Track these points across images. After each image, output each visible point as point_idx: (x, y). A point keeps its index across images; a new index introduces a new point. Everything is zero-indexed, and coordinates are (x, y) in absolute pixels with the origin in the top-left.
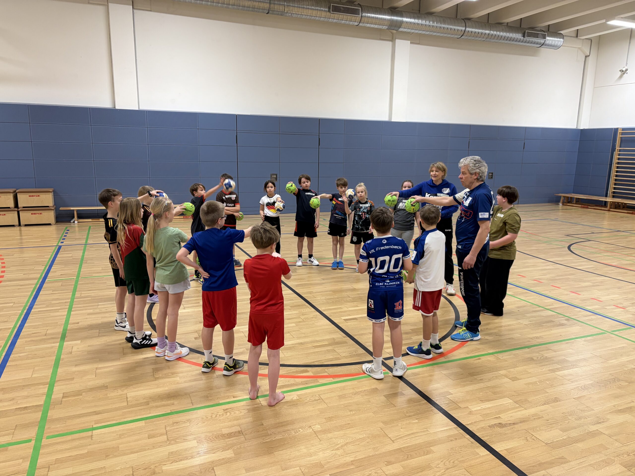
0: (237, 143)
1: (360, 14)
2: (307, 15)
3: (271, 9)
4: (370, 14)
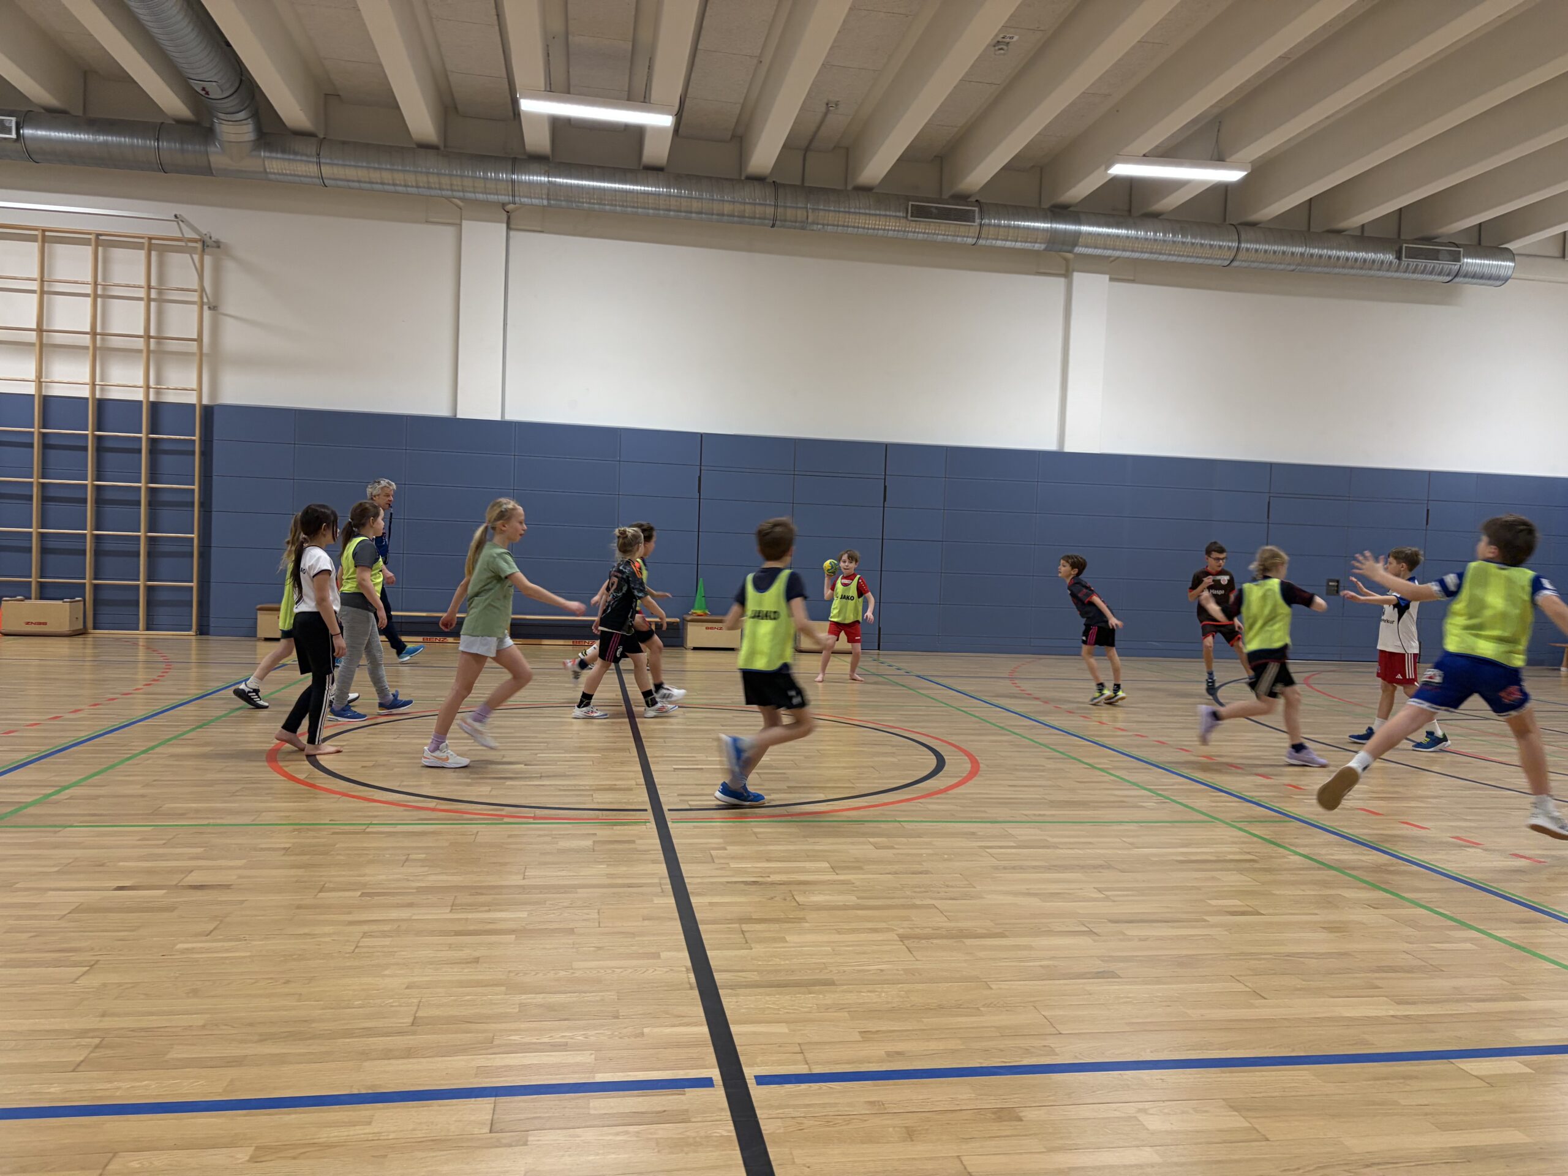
0: (699, 492)
1: (978, 221)
2: (858, 227)
3: (778, 218)
4: (999, 219)
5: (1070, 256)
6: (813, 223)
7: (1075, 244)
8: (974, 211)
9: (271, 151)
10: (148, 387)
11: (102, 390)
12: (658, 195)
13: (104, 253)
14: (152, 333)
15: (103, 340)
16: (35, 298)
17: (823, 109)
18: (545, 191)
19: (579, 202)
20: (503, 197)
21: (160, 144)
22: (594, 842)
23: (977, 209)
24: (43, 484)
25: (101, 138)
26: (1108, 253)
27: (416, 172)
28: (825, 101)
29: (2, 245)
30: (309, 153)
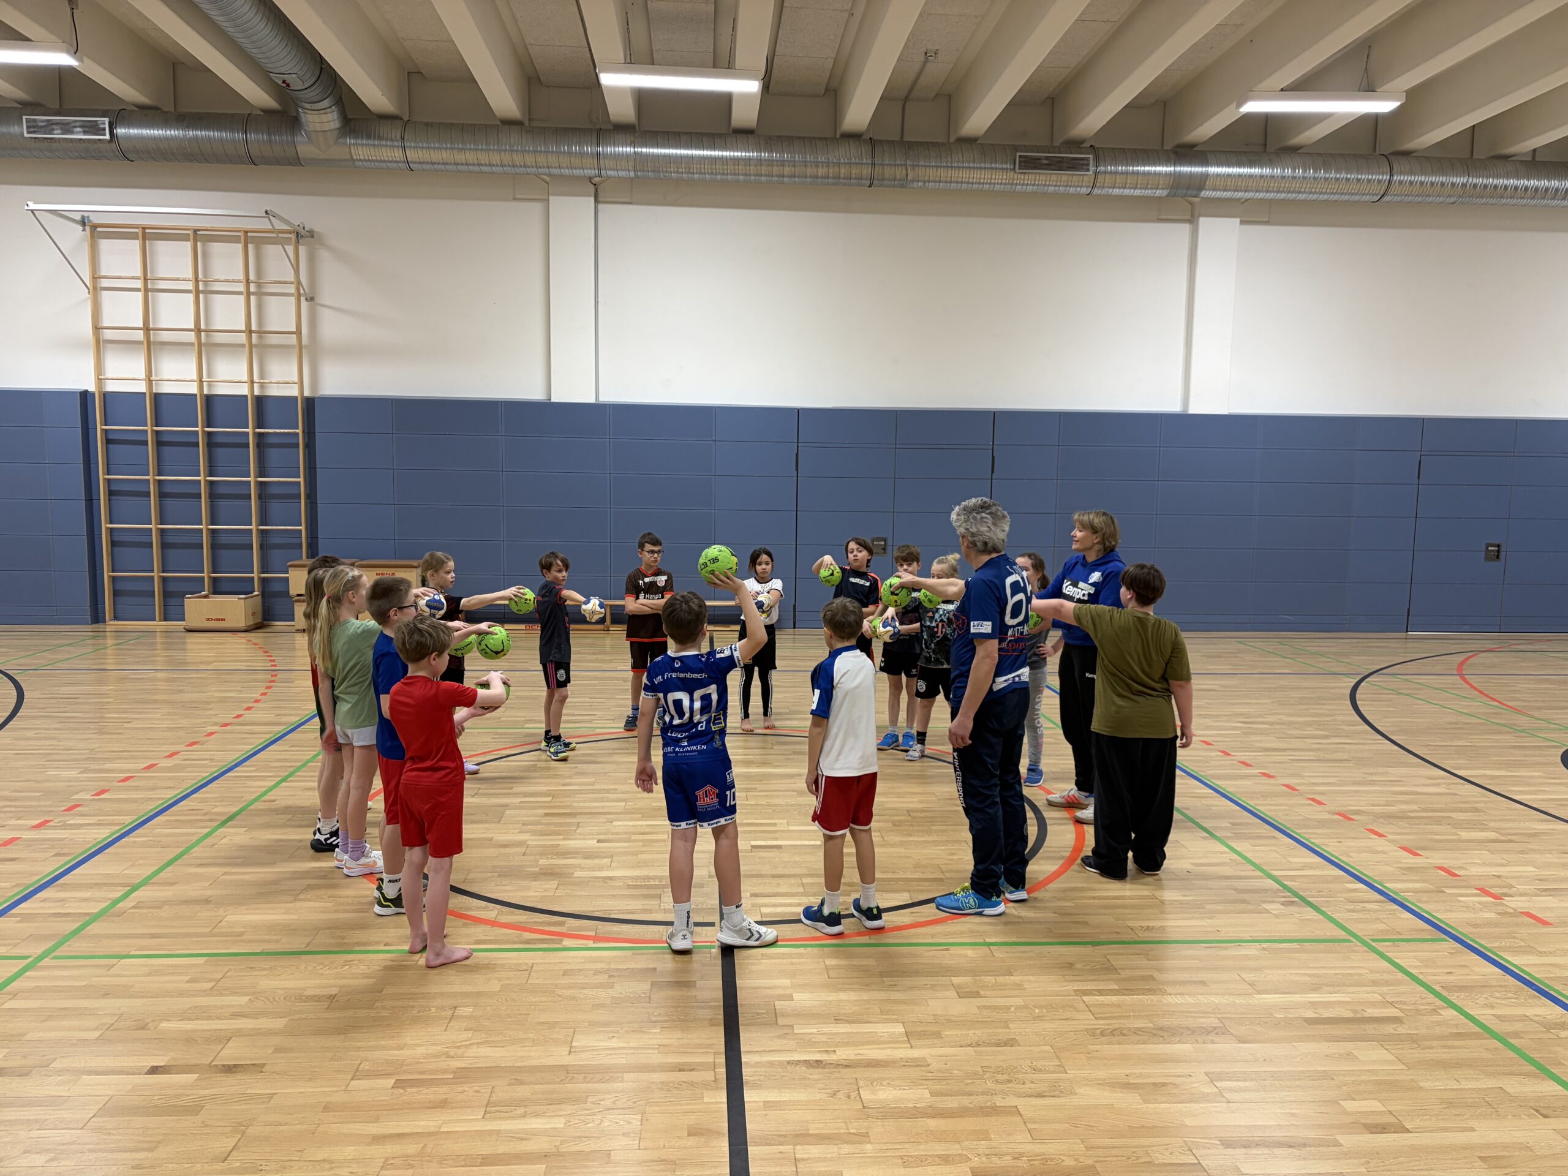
0: (797, 469)
1: (1092, 169)
2: (962, 182)
3: (876, 177)
4: (1116, 165)
5: (1198, 200)
6: (913, 181)
7: (1201, 188)
8: (1088, 159)
9: (356, 138)
10: (252, 382)
11: (210, 386)
12: (747, 161)
13: (203, 247)
14: (253, 328)
15: (207, 336)
16: (139, 296)
17: (922, 58)
18: (631, 164)
19: (666, 172)
20: (589, 171)
21: (248, 136)
23: (1091, 156)
24: (160, 481)
25: (191, 133)
26: (1239, 195)
27: (499, 151)
28: (924, 50)
29: (105, 244)
30: (393, 137)
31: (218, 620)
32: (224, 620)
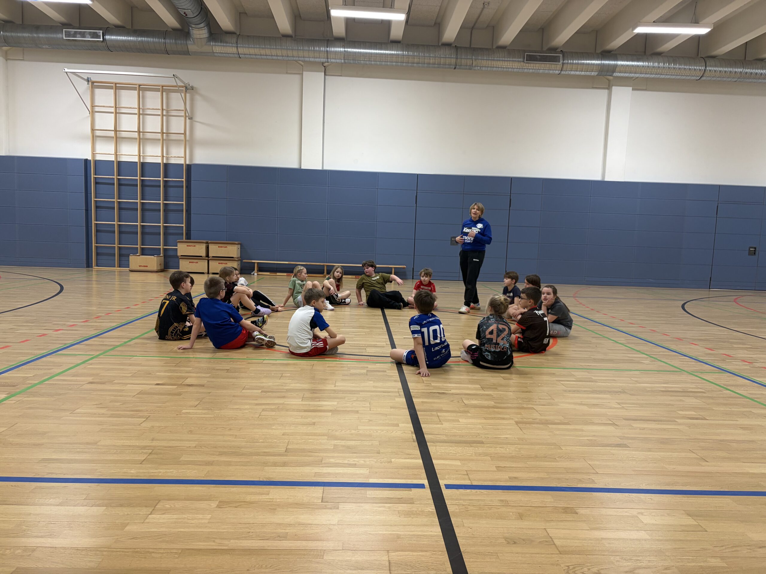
0: (416, 203)
1: (561, 61)
2: (498, 67)
3: (458, 64)
4: (573, 60)
5: (611, 78)
6: (475, 66)
7: (614, 71)
8: (559, 56)
9: (216, 42)
10: (163, 156)
11: (143, 158)
12: (398, 55)
13: (143, 93)
14: (164, 131)
15: (143, 135)
16: (113, 115)
17: (482, 6)
18: (342, 56)
19: (359, 60)
20: (323, 59)
21: (166, 40)
22: (367, 371)
23: (561, 55)
24: (119, 202)
25: (140, 39)
26: (632, 75)
27: (281, 49)
28: (483, 2)
29: (97, 91)
30: (233, 42)
31: (145, 266)
32: (147, 266)
